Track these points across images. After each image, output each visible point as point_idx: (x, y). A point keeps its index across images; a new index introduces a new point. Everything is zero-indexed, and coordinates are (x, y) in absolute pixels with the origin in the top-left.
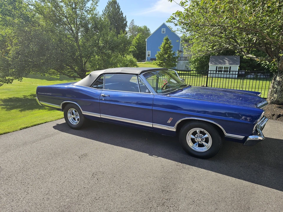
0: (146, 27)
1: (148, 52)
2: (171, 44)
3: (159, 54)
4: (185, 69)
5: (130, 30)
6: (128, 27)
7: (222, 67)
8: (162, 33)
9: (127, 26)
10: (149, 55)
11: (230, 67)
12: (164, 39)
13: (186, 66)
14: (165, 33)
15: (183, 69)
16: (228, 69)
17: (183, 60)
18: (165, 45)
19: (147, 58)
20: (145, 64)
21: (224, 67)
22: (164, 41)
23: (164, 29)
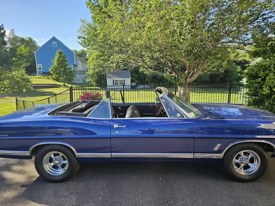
0: (31, 39)
1: (38, 66)
2: (66, 58)
3: (54, 68)
4: (82, 83)
5: (9, 41)
6: (7, 37)
7: (118, 80)
8: (53, 46)
9: (5, 36)
10: (40, 69)
11: (124, 80)
12: (57, 53)
13: (83, 80)
14: (56, 46)
15: (81, 83)
16: (123, 82)
17: (79, 74)
18: (59, 58)
19: (38, 72)
20: (37, 78)
21: (120, 80)
22: (58, 54)
23: (55, 42)
